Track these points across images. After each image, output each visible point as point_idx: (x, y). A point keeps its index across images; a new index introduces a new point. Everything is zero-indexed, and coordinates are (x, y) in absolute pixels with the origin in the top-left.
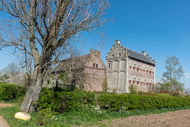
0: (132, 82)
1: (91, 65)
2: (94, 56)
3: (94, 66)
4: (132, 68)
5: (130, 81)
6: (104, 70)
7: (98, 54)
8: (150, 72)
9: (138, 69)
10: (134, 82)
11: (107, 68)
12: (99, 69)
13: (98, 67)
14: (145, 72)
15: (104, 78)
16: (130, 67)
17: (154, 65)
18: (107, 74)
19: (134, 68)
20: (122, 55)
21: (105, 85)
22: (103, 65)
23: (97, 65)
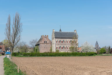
1: (43, 42)
2: (44, 38)
4: (58, 42)
5: (57, 48)
6: (50, 43)
7: (47, 37)
14: (69, 43)
15: (51, 47)
21: (51, 50)
23: (46, 42)
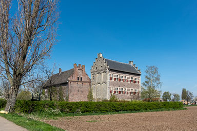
0: (113, 92)
1: (75, 78)
2: (77, 70)
3: (78, 80)
4: (113, 79)
5: (111, 92)
6: (89, 82)
7: (82, 68)
8: (135, 82)
9: (120, 80)
10: (115, 92)
11: (92, 80)
12: (84, 82)
13: (83, 80)
14: (129, 82)
15: (90, 89)
16: (111, 79)
17: (139, 75)
18: (93, 86)
19: (115, 79)
20: (103, 68)
21: (90, 96)
22: (88, 78)
23: (81, 80)
